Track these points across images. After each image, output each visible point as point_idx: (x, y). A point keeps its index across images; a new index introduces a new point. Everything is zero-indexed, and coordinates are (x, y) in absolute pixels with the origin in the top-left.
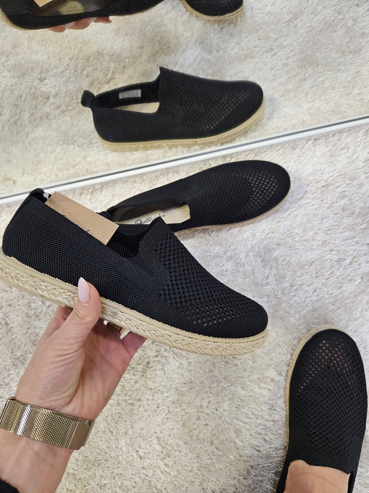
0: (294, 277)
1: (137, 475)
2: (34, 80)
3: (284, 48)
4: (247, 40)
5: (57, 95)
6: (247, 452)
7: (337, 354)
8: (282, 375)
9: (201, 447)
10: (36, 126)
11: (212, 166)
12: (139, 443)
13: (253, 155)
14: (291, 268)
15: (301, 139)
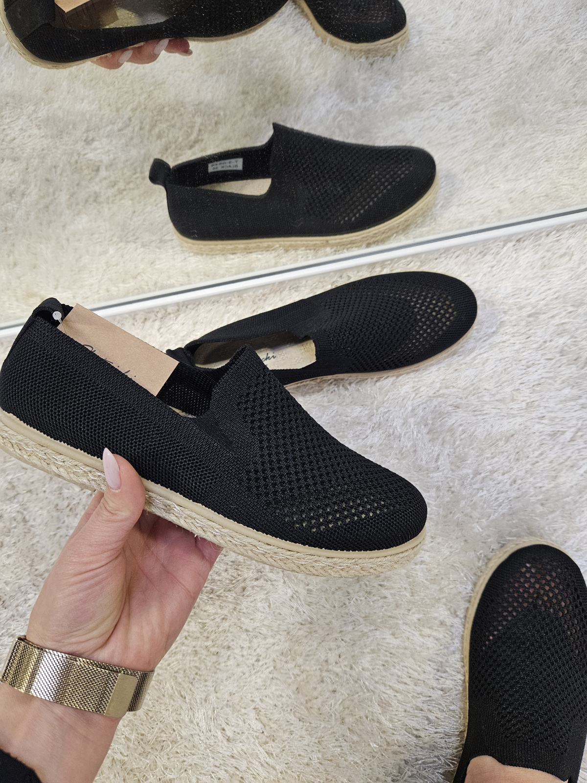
0: (480, 459)
1: (223, 768)
2: (77, 142)
3: (471, 94)
4: (411, 83)
5: (111, 165)
6: (400, 738)
7: (549, 585)
8: (457, 616)
9: (325, 727)
10: (79, 213)
11: (352, 280)
12: (226, 717)
13: (419, 264)
14: (475, 445)
15: (496, 239)
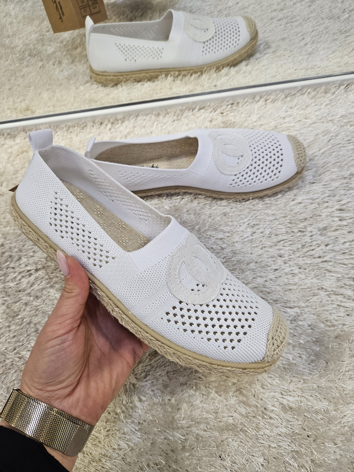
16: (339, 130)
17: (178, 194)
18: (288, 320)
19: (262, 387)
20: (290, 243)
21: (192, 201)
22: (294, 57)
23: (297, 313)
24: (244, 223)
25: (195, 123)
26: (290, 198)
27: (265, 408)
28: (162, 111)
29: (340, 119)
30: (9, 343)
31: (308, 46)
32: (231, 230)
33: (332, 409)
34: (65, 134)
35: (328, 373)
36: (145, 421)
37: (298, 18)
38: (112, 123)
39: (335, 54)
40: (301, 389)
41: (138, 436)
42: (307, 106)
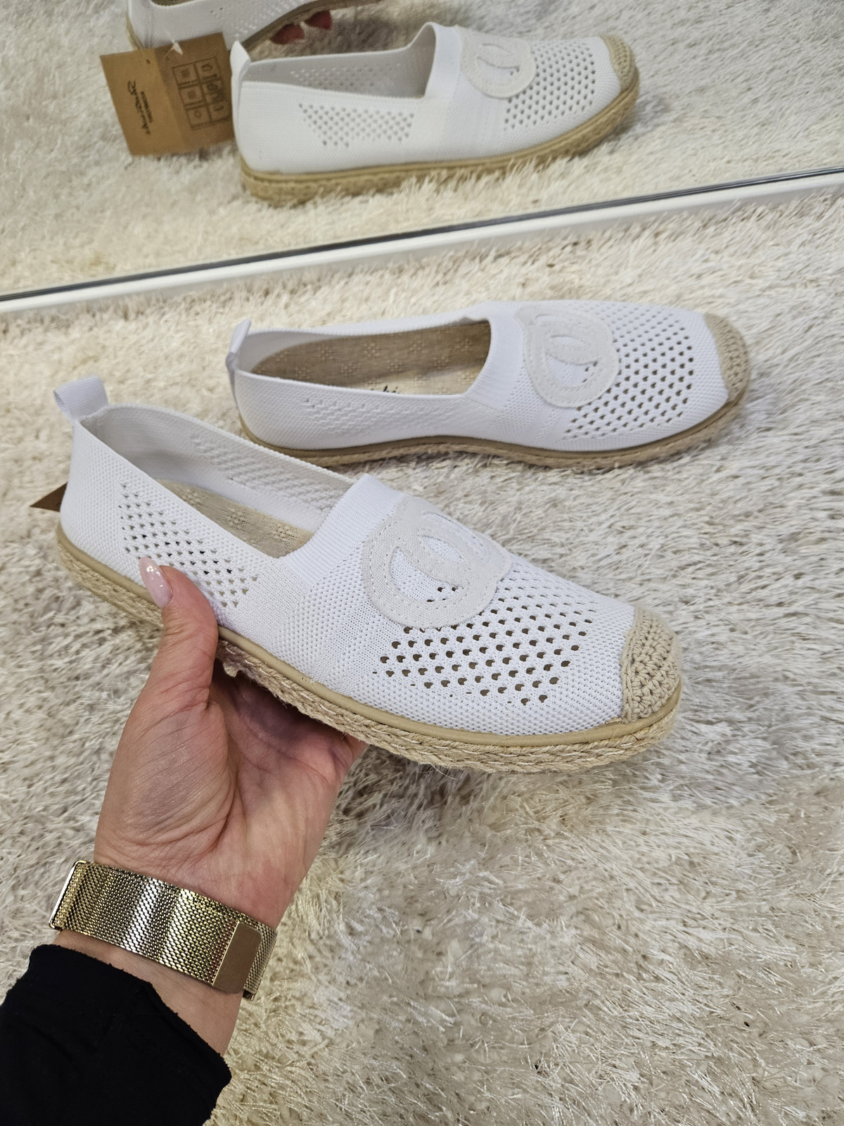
16: (833, 303)
17: (443, 456)
18: (701, 751)
19: (637, 908)
20: (710, 570)
21: (476, 472)
22: (726, 131)
23: (724, 735)
24: (600, 524)
25: (488, 289)
26: (712, 465)
27: (644, 957)
28: (408, 263)
29: (834, 277)
30: (52, 795)
31: (760, 105)
32: (568, 539)
33: (804, 961)
34: (184, 317)
35: (796, 875)
36: (361, 979)
37: (737, 39)
38: (293, 292)
39: (824, 123)
40: (732, 913)
41: (345, 1013)
42: (756, 248)
